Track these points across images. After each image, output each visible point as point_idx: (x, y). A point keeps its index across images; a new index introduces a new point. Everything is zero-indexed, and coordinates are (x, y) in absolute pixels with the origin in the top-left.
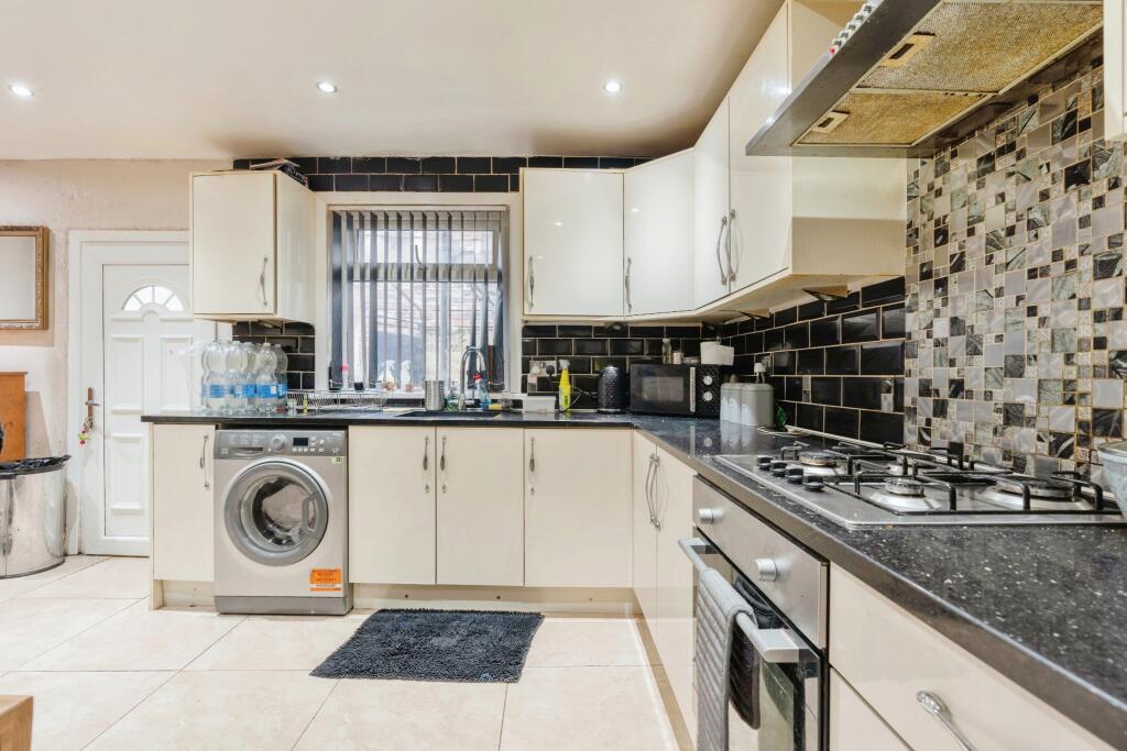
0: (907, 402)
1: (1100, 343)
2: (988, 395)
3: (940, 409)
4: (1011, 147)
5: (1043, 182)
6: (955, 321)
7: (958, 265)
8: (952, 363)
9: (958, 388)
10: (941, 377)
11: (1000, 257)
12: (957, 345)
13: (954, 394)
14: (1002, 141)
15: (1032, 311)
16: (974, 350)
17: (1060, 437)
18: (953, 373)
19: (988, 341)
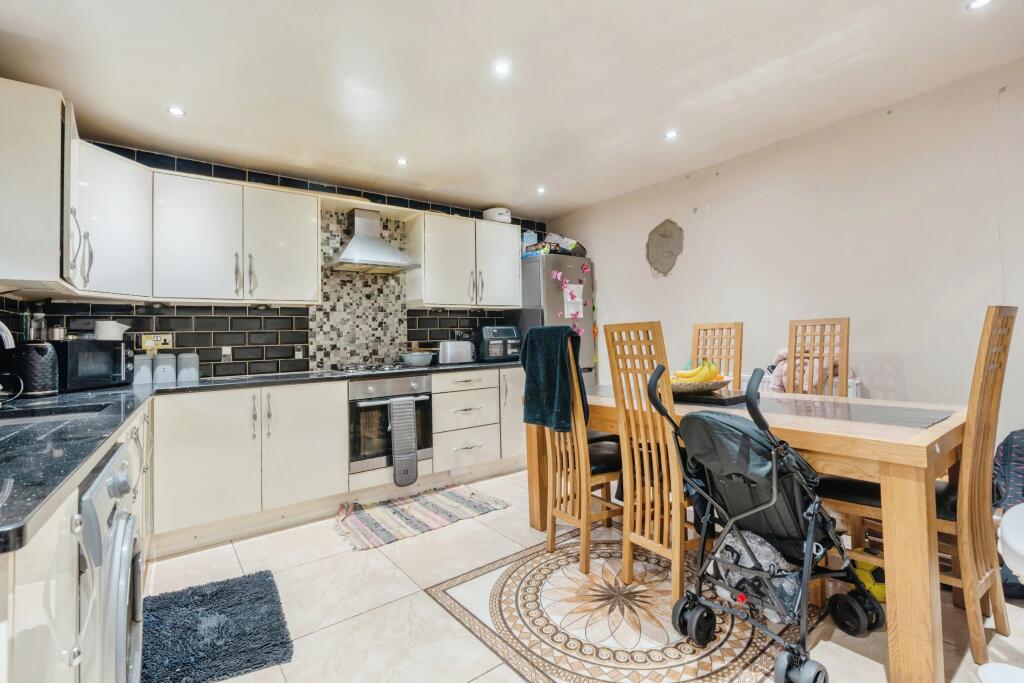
0: (311, 353)
1: (373, 335)
2: (345, 349)
3: (327, 355)
4: (351, 282)
5: (361, 295)
6: (332, 326)
7: (333, 309)
8: (332, 339)
9: (334, 347)
10: (327, 344)
11: (348, 310)
12: (334, 334)
13: (332, 349)
14: (349, 279)
15: (358, 326)
16: (339, 336)
17: (365, 357)
18: (333, 343)
19: (345, 333)
